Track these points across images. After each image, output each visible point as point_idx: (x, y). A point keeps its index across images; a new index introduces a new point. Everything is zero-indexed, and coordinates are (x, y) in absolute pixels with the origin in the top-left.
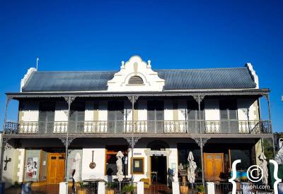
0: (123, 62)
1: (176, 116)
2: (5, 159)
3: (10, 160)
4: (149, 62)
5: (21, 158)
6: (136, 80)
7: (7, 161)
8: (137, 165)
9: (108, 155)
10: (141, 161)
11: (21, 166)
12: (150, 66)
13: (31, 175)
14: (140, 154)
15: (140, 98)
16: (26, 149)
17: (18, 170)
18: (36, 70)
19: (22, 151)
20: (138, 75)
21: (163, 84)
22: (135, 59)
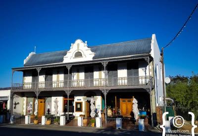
0: (72, 44)
1: (100, 75)
2: (14, 103)
3: (18, 103)
4: (86, 42)
5: (25, 102)
6: (78, 54)
7: (16, 104)
8: (79, 106)
9: (64, 100)
10: (81, 104)
11: (25, 106)
12: (86, 45)
13: (29, 111)
14: (80, 100)
15: (73, 66)
16: (27, 97)
17: (23, 108)
18: (35, 53)
19: (25, 98)
20: (79, 51)
21: (93, 55)
22: (79, 41)
